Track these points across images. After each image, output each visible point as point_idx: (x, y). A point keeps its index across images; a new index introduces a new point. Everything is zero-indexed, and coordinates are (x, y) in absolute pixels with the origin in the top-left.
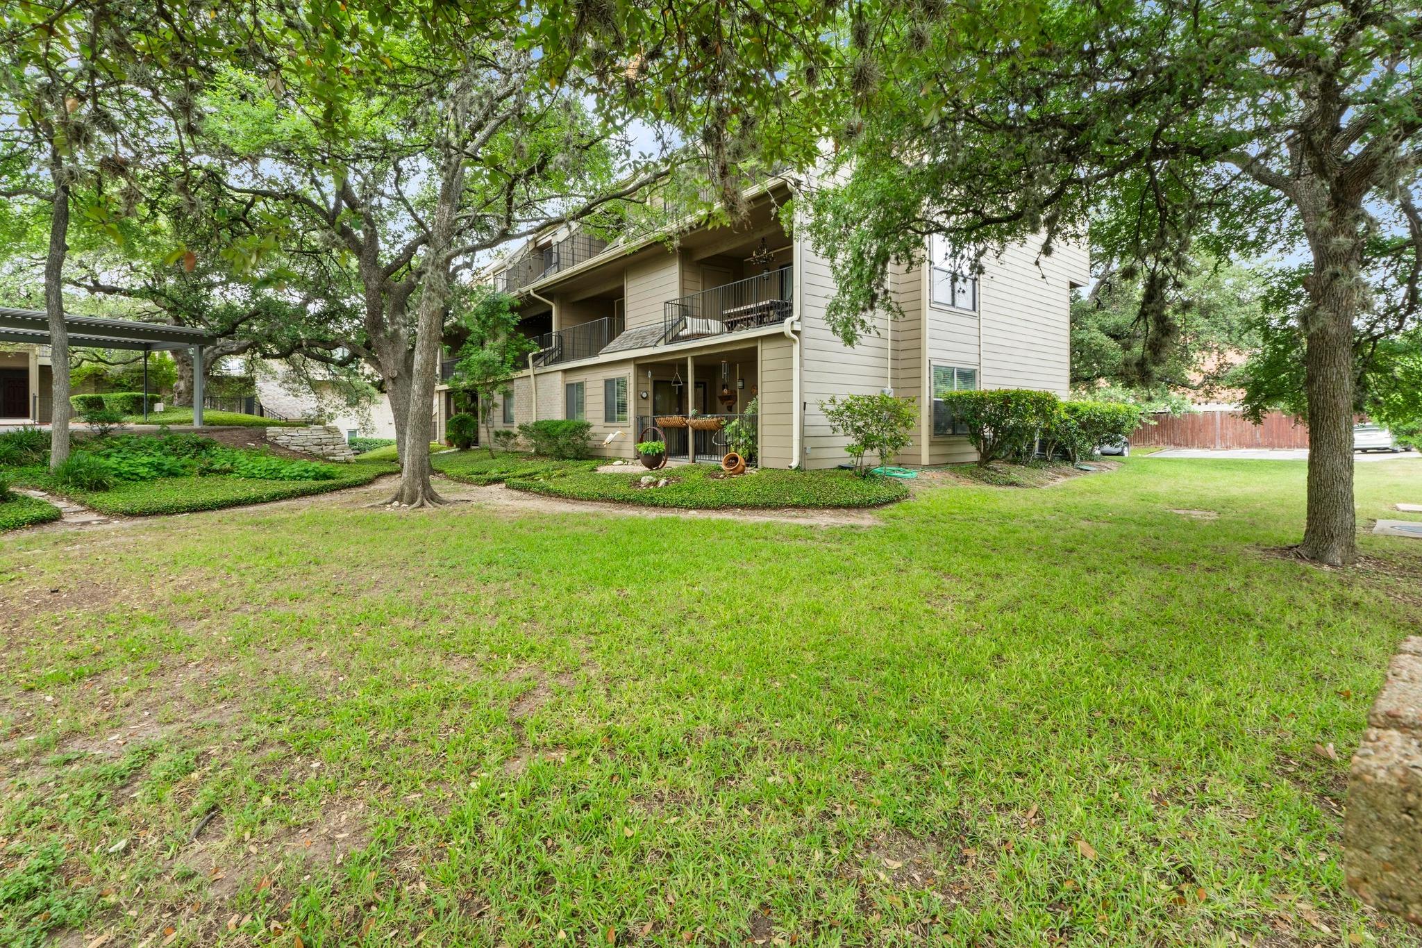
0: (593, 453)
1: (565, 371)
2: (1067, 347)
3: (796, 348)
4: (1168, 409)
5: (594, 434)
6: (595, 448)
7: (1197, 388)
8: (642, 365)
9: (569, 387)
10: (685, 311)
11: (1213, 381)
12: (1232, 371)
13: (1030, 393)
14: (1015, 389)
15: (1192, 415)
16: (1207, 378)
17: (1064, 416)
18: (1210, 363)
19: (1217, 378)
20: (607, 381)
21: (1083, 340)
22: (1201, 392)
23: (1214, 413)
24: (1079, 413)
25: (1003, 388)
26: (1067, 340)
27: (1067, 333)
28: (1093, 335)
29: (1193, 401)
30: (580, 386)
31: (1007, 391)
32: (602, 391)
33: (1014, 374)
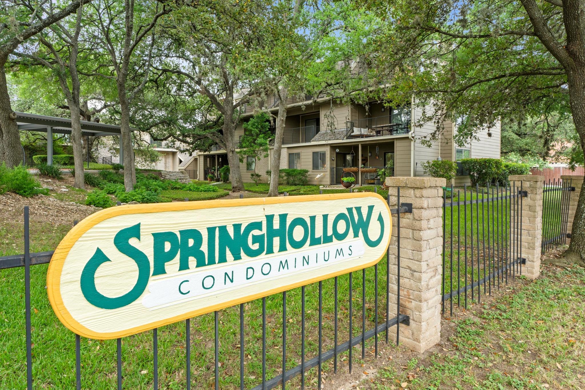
0: (309, 183)
1: (288, 148)
2: (500, 139)
3: (412, 143)
4: (538, 166)
5: (309, 175)
6: (310, 181)
7: (552, 157)
8: (333, 147)
9: (290, 155)
10: (353, 125)
11: (559, 153)
12: (567, 150)
13: (493, 160)
14: (488, 158)
15: (549, 168)
16: (556, 153)
17: (504, 168)
18: (558, 147)
19: (561, 153)
20: (314, 153)
21: (506, 136)
22: (554, 158)
23: (559, 168)
24: (509, 167)
25: (484, 158)
26: (500, 137)
27: (500, 134)
28: (510, 134)
29: (550, 163)
30: (298, 155)
31: (485, 159)
32: (311, 157)
33: (480, 151)
